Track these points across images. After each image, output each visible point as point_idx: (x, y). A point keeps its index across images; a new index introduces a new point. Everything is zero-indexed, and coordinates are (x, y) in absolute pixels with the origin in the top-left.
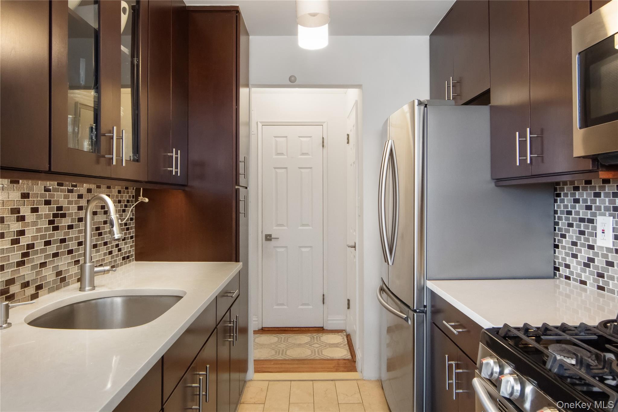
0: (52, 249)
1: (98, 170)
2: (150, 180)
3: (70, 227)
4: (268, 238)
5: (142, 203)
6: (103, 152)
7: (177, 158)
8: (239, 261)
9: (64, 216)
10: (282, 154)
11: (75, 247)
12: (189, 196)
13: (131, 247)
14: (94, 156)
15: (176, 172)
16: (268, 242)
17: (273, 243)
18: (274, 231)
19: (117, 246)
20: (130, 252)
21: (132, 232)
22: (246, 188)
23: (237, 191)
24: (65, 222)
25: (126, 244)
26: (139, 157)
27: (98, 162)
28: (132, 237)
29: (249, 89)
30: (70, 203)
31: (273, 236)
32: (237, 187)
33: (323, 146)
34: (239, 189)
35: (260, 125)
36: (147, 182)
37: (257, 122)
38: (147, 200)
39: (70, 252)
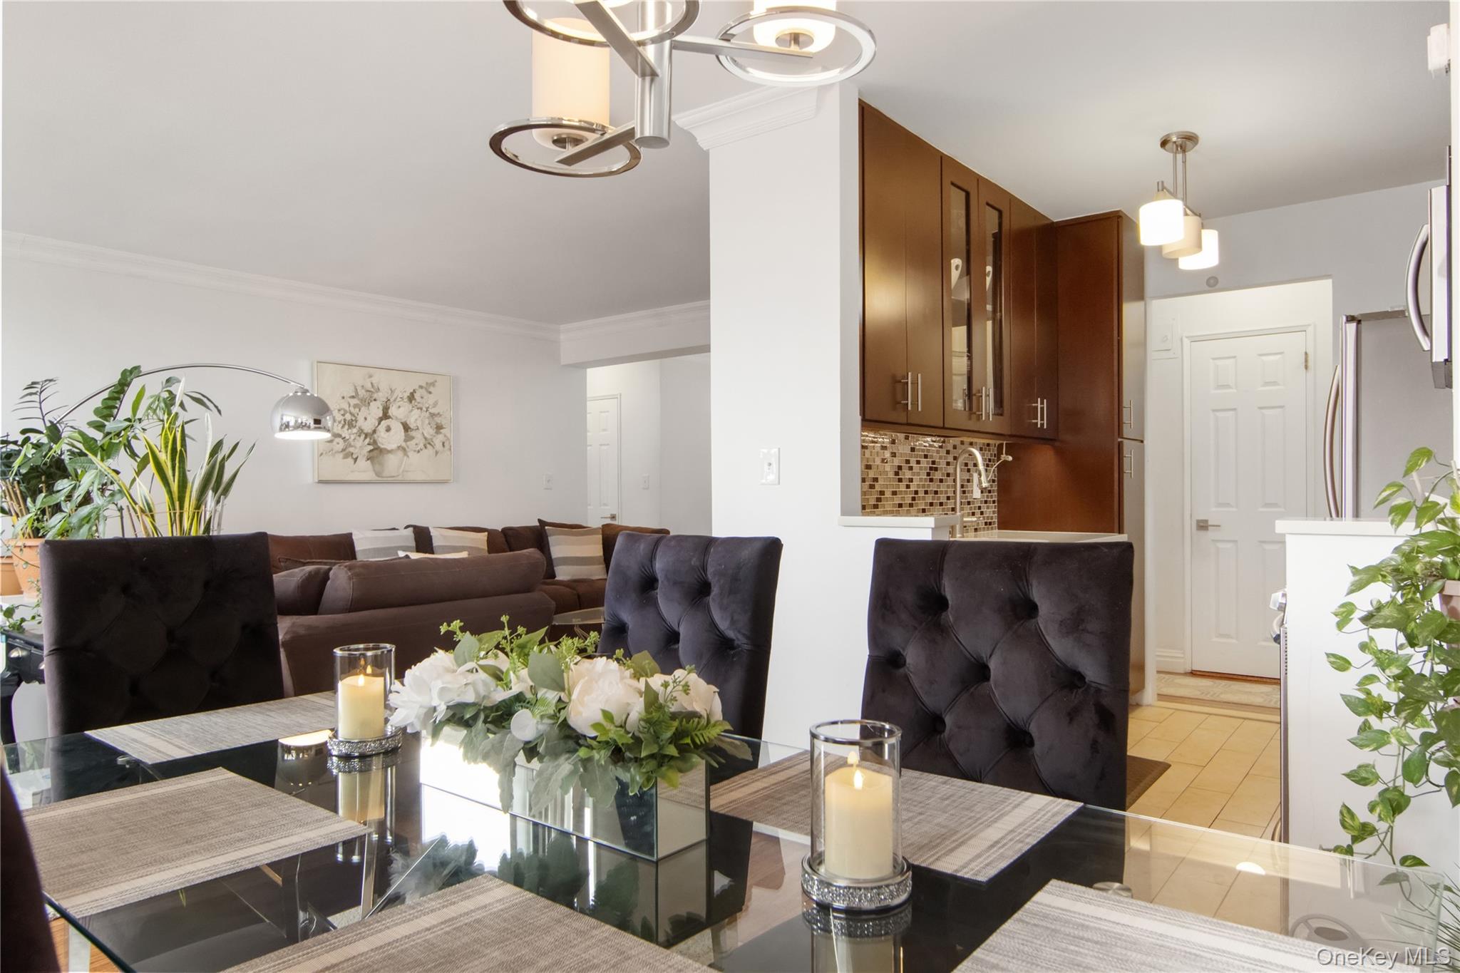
0: (929, 498)
1: (972, 425)
2: (1014, 433)
3: (941, 481)
4: (1203, 526)
5: (1005, 462)
6: (974, 410)
7: (1042, 409)
8: (1123, 533)
9: (936, 469)
10: (1228, 386)
11: (944, 501)
12: (1060, 453)
13: (994, 512)
14: (967, 413)
15: (1042, 425)
16: (1202, 533)
17: (1211, 534)
18: (1211, 513)
19: (980, 508)
20: (992, 518)
21: (995, 496)
22: (1142, 442)
23: (1120, 445)
24: (937, 475)
25: (988, 508)
26: (1003, 411)
27: (970, 419)
28: (994, 502)
29: (1145, 304)
30: (940, 458)
31: (1210, 523)
32: (1120, 440)
33: (1306, 367)
34: (1122, 442)
35: (1186, 342)
36: (1011, 436)
37: (1182, 340)
38: (1010, 458)
39: (941, 504)
